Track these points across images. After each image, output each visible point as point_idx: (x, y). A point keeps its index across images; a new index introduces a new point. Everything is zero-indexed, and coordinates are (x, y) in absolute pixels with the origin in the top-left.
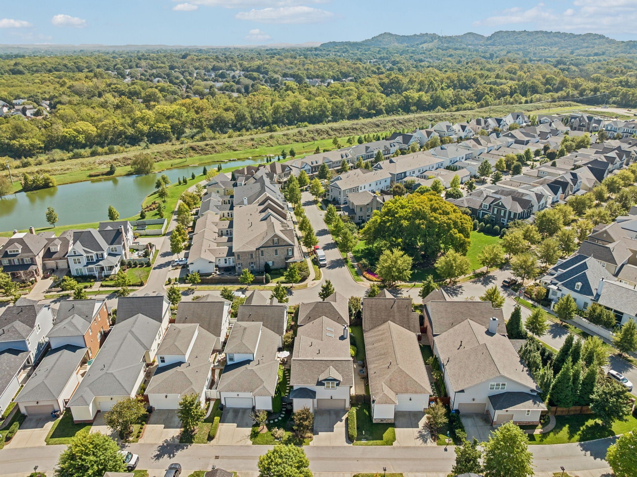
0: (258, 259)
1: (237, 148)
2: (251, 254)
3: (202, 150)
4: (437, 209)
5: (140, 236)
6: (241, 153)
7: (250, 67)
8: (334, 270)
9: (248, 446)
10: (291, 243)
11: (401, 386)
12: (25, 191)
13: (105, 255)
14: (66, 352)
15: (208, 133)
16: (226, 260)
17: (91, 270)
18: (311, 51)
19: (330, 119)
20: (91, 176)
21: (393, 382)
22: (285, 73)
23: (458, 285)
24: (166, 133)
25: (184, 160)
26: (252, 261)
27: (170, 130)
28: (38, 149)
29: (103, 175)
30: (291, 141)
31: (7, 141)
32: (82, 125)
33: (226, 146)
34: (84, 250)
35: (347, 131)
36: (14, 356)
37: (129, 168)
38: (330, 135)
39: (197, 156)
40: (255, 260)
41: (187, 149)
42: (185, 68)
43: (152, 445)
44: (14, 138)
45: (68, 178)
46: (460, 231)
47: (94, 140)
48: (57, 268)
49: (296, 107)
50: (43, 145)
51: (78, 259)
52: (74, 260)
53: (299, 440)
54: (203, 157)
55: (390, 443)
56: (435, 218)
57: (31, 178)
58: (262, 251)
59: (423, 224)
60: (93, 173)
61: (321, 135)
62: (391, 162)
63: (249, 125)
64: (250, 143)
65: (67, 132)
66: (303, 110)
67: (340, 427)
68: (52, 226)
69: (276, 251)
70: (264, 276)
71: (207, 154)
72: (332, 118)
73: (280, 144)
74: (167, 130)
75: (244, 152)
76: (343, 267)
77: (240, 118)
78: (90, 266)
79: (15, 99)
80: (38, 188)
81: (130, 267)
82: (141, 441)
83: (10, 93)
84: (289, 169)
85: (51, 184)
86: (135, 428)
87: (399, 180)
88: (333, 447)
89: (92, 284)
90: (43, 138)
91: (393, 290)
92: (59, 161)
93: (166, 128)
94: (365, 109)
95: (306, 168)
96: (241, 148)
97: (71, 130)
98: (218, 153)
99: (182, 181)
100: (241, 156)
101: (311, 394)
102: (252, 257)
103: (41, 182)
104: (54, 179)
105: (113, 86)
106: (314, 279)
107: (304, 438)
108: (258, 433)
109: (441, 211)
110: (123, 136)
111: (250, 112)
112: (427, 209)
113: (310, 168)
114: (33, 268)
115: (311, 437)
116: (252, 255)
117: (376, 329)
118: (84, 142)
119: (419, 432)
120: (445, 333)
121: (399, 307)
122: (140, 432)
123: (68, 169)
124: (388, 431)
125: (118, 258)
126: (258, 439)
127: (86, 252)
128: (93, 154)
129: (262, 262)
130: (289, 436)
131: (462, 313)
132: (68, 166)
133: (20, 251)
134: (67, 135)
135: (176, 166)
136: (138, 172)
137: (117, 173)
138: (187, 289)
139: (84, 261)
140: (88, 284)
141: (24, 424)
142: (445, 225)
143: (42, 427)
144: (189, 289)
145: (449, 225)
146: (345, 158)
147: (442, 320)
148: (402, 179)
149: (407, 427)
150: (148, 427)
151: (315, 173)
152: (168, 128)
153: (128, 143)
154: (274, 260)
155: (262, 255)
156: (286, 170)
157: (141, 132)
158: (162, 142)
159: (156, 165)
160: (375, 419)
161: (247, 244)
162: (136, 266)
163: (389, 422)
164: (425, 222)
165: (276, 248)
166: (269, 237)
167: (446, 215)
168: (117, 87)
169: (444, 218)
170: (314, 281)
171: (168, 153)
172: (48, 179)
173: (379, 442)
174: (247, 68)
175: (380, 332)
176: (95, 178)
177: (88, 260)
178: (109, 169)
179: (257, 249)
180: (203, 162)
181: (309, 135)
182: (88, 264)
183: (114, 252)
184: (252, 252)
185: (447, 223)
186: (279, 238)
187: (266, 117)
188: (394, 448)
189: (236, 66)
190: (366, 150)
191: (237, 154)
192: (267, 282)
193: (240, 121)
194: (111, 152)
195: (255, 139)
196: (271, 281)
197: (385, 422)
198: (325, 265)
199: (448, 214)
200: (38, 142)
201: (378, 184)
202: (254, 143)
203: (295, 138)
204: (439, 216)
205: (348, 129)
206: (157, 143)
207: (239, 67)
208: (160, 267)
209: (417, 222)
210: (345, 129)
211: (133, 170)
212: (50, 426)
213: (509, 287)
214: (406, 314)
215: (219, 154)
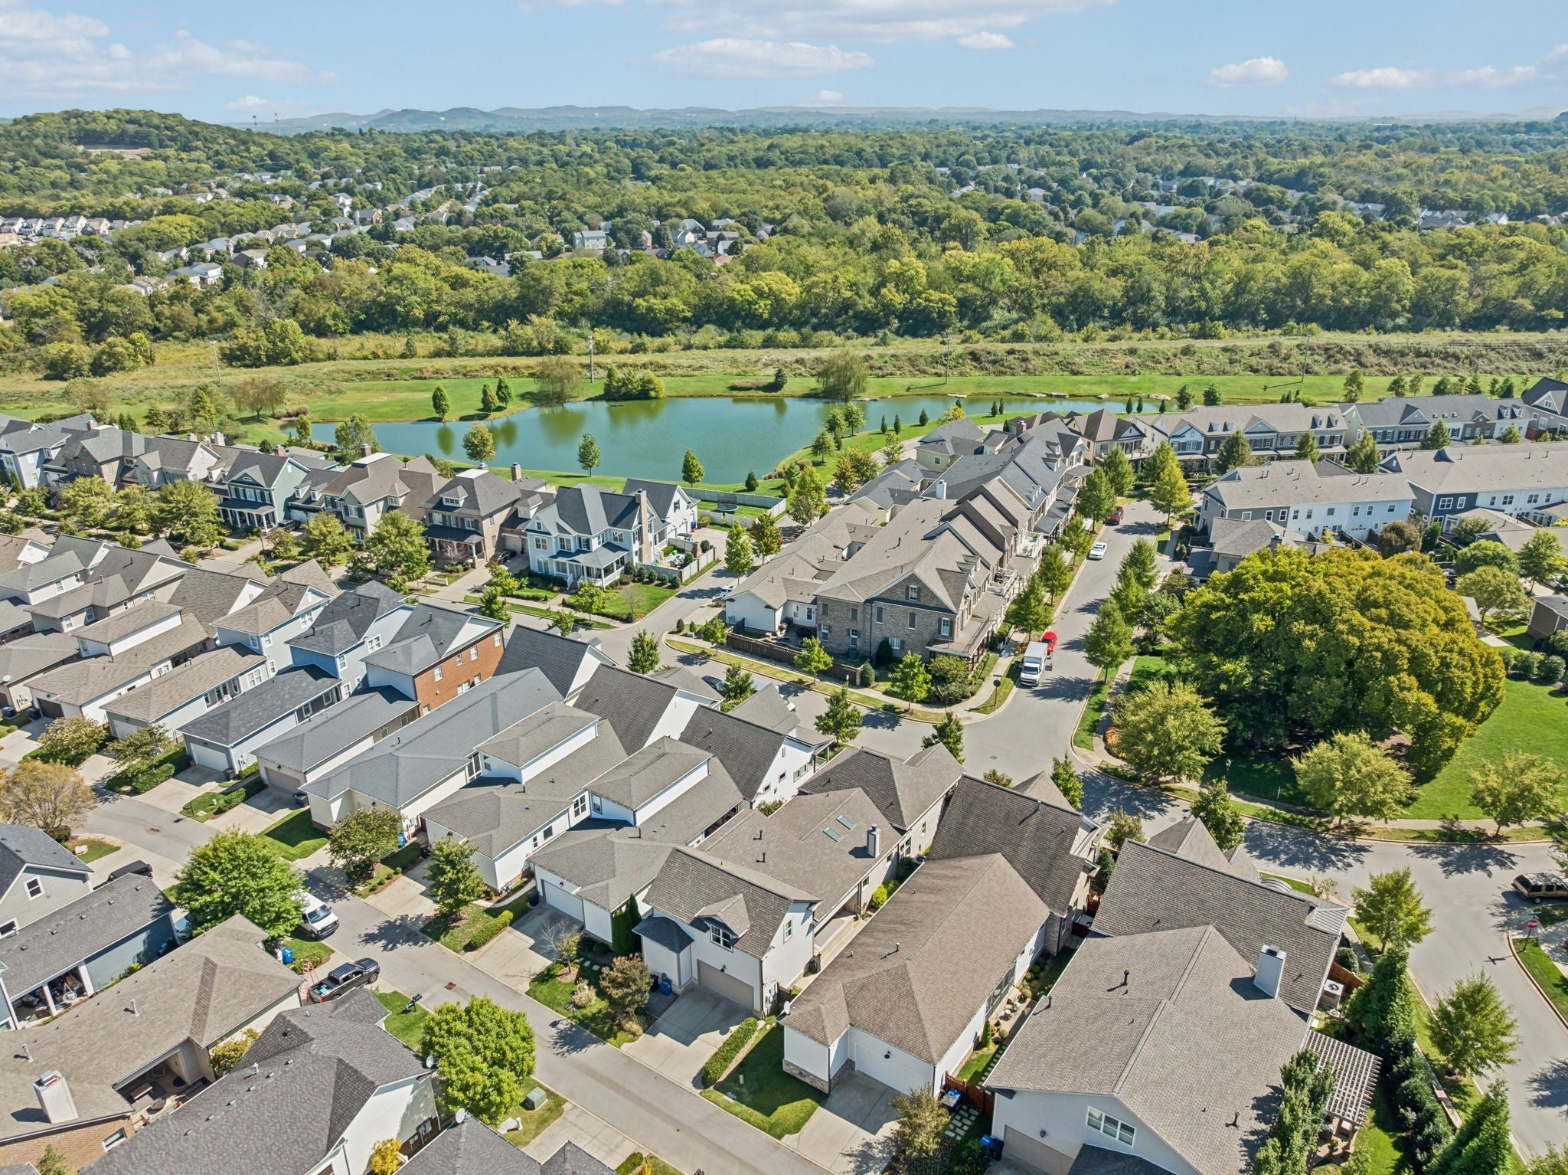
0: (868, 625)
1: (1084, 369)
2: (853, 609)
3: (994, 362)
4: (1376, 604)
5: (712, 524)
6: (1085, 382)
7: (1282, 170)
8: (1045, 701)
9: (515, 993)
10: (953, 608)
11: (877, 1012)
12: (608, 400)
13: (595, 544)
14: (378, 697)
15: (1044, 323)
16: (810, 611)
17: (561, 567)
18: (1512, 132)
19: (1400, 321)
20: (733, 388)
21: (865, 993)
22: (1367, 191)
23: (1360, 841)
24: (942, 314)
25: (942, 379)
26: (853, 626)
27: (953, 309)
28: (679, 320)
29: (758, 388)
30: (1238, 368)
31: (627, 298)
32: (775, 280)
33: (1058, 359)
34: (558, 526)
35: (1423, 359)
36: (310, 679)
37: (813, 383)
38: (1362, 365)
39: (976, 376)
40: (859, 628)
41: (960, 356)
42: (1116, 167)
43: (381, 913)
44: (641, 294)
45: (692, 385)
46: (1426, 684)
47: (790, 313)
48: (523, 552)
49: (1300, 283)
50: (689, 314)
51: (544, 541)
52: (537, 541)
53: (611, 1029)
54: (992, 379)
55: (778, 1131)
56: (1352, 626)
57: (619, 374)
58: (880, 610)
59: (1311, 638)
60: (738, 382)
61: (1336, 362)
62: (1441, 457)
63: (1157, 315)
64: (1121, 360)
65: (739, 292)
66: (1318, 289)
67: (710, 1043)
68: (585, 473)
69: (912, 616)
70: (860, 669)
71: (1002, 373)
72: (1409, 320)
73: (1202, 373)
74: (947, 308)
75: (1097, 378)
76: (1075, 702)
77: (1138, 296)
78: (561, 559)
79: (720, 218)
80: (628, 397)
81: (640, 581)
82: (372, 899)
83: (714, 207)
84: (1135, 433)
85: (653, 394)
86: (380, 871)
87: (1444, 513)
88: (658, 1077)
89: (549, 595)
90: (694, 300)
91: (1151, 794)
92: (698, 348)
93: (944, 302)
94: (1526, 304)
95: (1188, 438)
96: (1092, 371)
97: (748, 287)
98: (1030, 374)
99: (890, 427)
100: (1083, 389)
101: (676, 939)
102: (854, 617)
103: (635, 387)
104: (663, 385)
105: (913, 202)
106: (976, 710)
107: (621, 1028)
108: (553, 976)
109: (1383, 613)
110: (851, 313)
111: (1168, 285)
112: (1342, 598)
113: (1202, 440)
114: (473, 540)
115: (634, 1034)
116: (855, 612)
117: (954, 862)
118: (766, 316)
119: (869, 1145)
120: (1124, 938)
121: (1041, 827)
122: (380, 884)
123: (701, 367)
124: (798, 1104)
125: (620, 554)
126: (544, 988)
127: (561, 529)
128: (768, 343)
129: (878, 636)
130: (600, 1011)
131: (1203, 902)
132: (706, 362)
133: (461, 503)
134: (737, 297)
135: (918, 391)
136: (829, 395)
137: (787, 389)
138: (698, 651)
139: (553, 547)
140: (542, 593)
141: (255, 799)
142: (1378, 655)
143: (271, 813)
144: (703, 653)
145: (1390, 659)
146: (1323, 427)
147: (1132, 901)
148: (1455, 511)
149: (848, 1119)
150: (402, 881)
151: (1210, 456)
152: (950, 304)
153: (855, 330)
154: (905, 638)
155: (880, 619)
156: (1127, 433)
157: (887, 308)
158: (930, 335)
159: (872, 382)
160: (789, 1064)
161: (851, 583)
162: (651, 581)
163: (818, 1085)
164: (1321, 633)
165: (911, 609)
166: (899, 577)
167: (1395, 627)
168: (919, 204)
169: (1384, 636)
170: (972, 714)
171: (912, 361)
172: (650, 382)
173: (758, 1116)
174: (1271, 175)
175: (956, 873)
176: (741, 393)
177: (563, 546)
178: (772, 380)
179: (867, 601)
180: (983, 391)
181: (1297, 358)
182: (561, 554)
183: (617, 543)
184: (856, 604)
185: (1385, 653)
186: (922, 588)
187: (1207, 299)
188: (777, 1147)
189: (1244, 168)
190: (1404, 416)
191: (1074, 384)
192: (865, 683)
193: (1133, 304)
194: (805, 343)
195: (1140, 352)
196: (874, 684)
197: (807, 1081)
198: (1034, 683)
199: (1407, 626)
200: (682, 307)
201: (1363, 511)
202: (1134, 360)
203: (1254, 361)
204: (1368, 624)
205: (1427, 355)
206: (914, 335)
207: (1252, 170)
208: (693, 595)
209: (1298, 627)
210: (1418, 354)
211: (820, 386)
212: (284, 814)
213: (1531, 901)
214: (1049, 852)
215: (1029, 378)
